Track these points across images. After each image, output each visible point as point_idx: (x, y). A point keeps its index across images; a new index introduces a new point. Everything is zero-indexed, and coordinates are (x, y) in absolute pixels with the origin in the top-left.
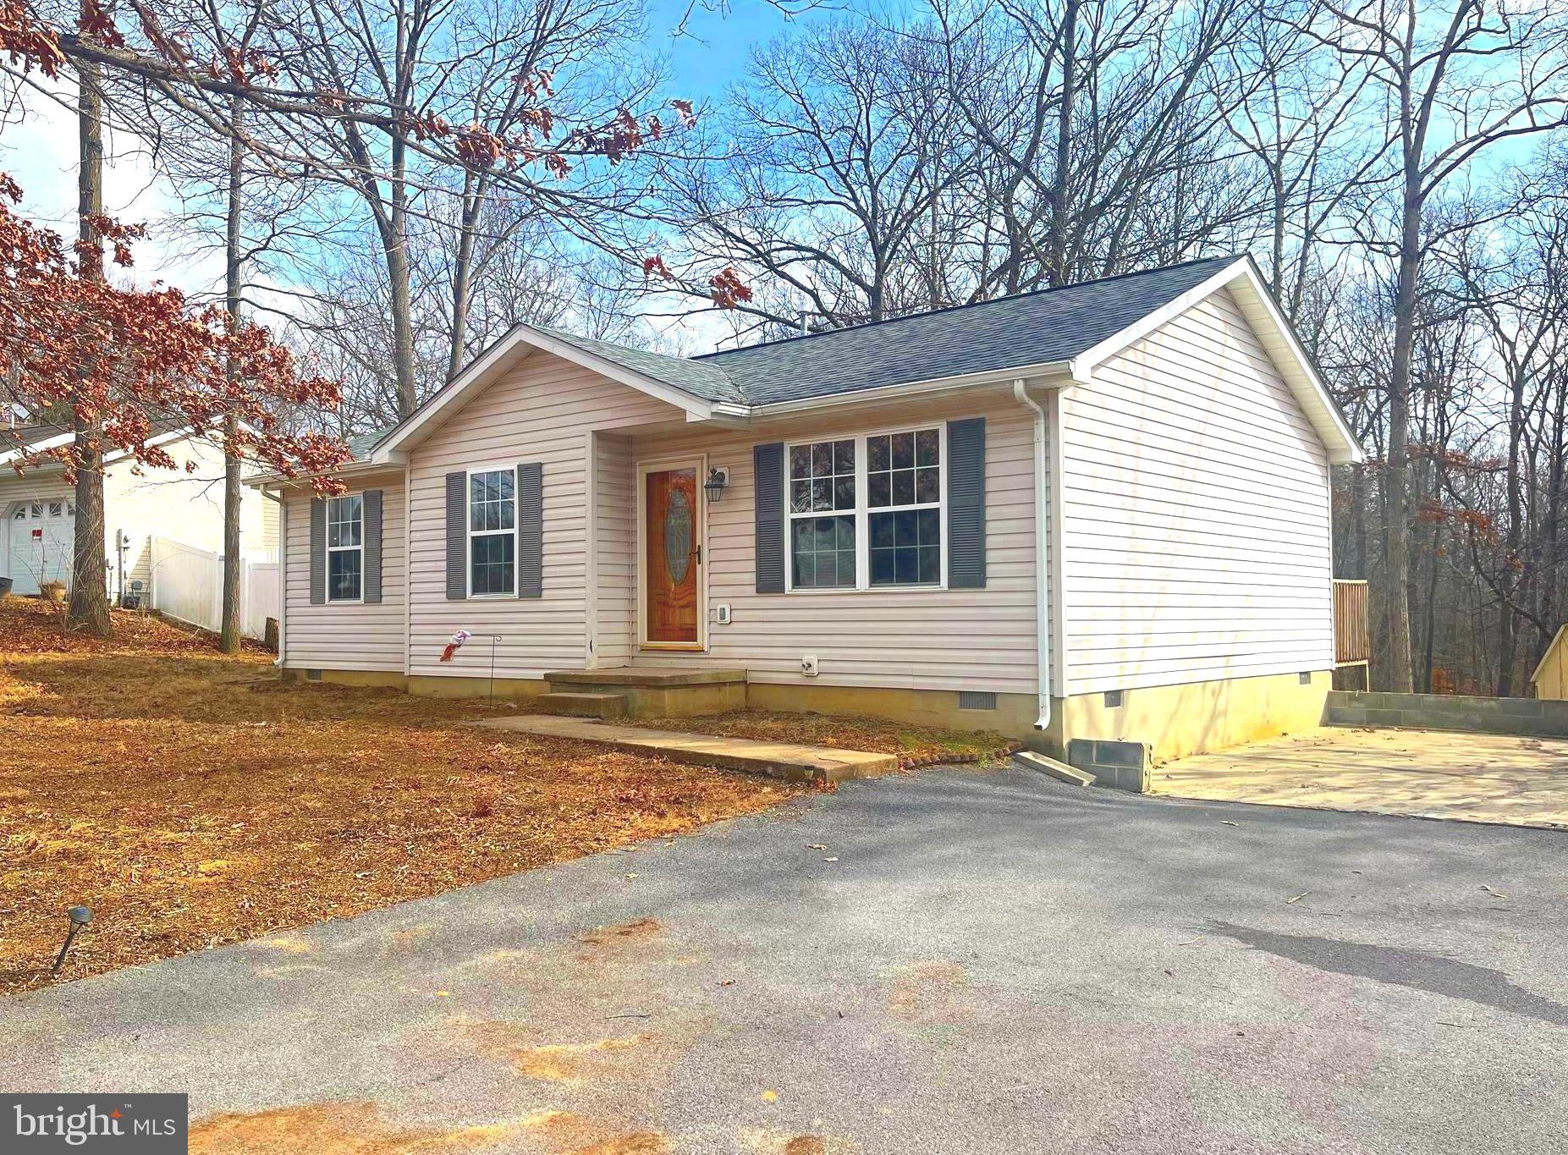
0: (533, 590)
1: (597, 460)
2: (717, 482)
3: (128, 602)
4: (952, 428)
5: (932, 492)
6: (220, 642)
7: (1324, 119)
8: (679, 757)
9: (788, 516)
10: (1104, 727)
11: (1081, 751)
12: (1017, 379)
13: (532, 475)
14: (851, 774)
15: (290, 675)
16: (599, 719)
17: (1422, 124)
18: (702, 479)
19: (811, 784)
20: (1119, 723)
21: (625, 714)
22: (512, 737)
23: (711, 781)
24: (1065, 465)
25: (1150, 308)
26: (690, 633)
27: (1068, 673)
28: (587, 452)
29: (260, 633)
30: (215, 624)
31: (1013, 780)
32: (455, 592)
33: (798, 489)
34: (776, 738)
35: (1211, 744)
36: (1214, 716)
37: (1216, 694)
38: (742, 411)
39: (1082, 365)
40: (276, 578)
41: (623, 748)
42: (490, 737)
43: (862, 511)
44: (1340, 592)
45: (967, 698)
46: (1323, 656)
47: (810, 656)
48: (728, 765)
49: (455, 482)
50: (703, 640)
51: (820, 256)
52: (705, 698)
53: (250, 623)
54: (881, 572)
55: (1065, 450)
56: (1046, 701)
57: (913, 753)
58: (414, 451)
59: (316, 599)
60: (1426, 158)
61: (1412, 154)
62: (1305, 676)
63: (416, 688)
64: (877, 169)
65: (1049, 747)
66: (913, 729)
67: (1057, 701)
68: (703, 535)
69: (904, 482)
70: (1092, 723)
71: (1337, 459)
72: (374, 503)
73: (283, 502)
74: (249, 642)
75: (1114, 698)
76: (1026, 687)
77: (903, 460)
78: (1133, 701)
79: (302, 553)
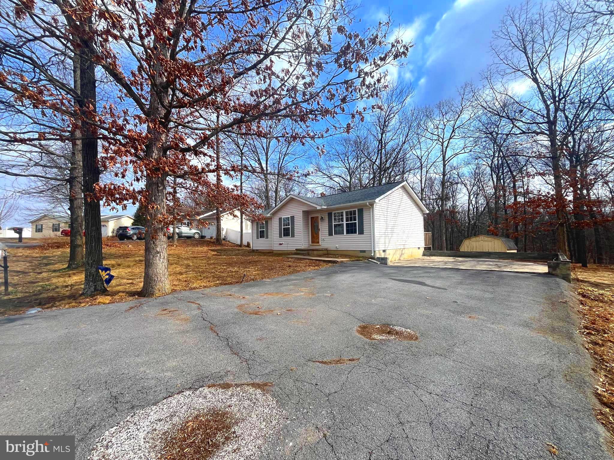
0: (293, 236)
1: (303, 215)
2: (322, 218)
3: (224, 239)
4: (358, 210)
5: (355, 220)
6: (240, 246)
7: (429, 150)
8: (317, 260)
9: (333, 224)
10: (383, 255)
11: (378, 259)
12: (367, 202)
13: (293, 218)
14: (342, 262)
15: (253, 251)
16: (304, 256)
17: (445, 152)
18: (320, 218)
19: (336, 263)
20: (385, 255)
21: (309, 255)
22: (291, 258)
23: (322, 263)
24: (375, 215)
25: (389, 190)
26: (318, 243)
27: (376, 247)
28: (301, 214)
29: (246, 244)
30: (239, 243)
31: (368, 263)
32: (280, 236)
33: (335, 219)
34: (332, 258)
35: (402, 259)
36: (402, 254)
37: (402, 251)
38: (325, 207)
39: (377, 200)
40: (251, 234)
41: (308, 259)
42: (288, 258)
43: (345, 223)
44: (426, 235)
45: (362, 251)
46: (422, 245)
47: (337, 246)
48: (324, 261)
49: (280, 219)
50: (320, 243)
51: (340, 176)
52: (321, 253)
53: (245, 243)
54: (348, 232)
55: (375, 213)
56: (373, 251)
57: (351, 260)
58: (274, 214)
59: (258, 238)
60: (447, 158)
61: (444, 157)
62: (419, 248)
63: (274, 252)
64: (350, 161)
65: (373, 258)
66: (353, 256)
67: (374, 251)
68: (320, 227)
69: (351, 218)
70: (380, 254)
71: (425, 212)
72: (267, 222)
73: (252, 222)
74: (245, 246)
75: (384, 251)
76: (370, 249)
77: (351, 214)
78: (387, 252)
79: (255, 231)
